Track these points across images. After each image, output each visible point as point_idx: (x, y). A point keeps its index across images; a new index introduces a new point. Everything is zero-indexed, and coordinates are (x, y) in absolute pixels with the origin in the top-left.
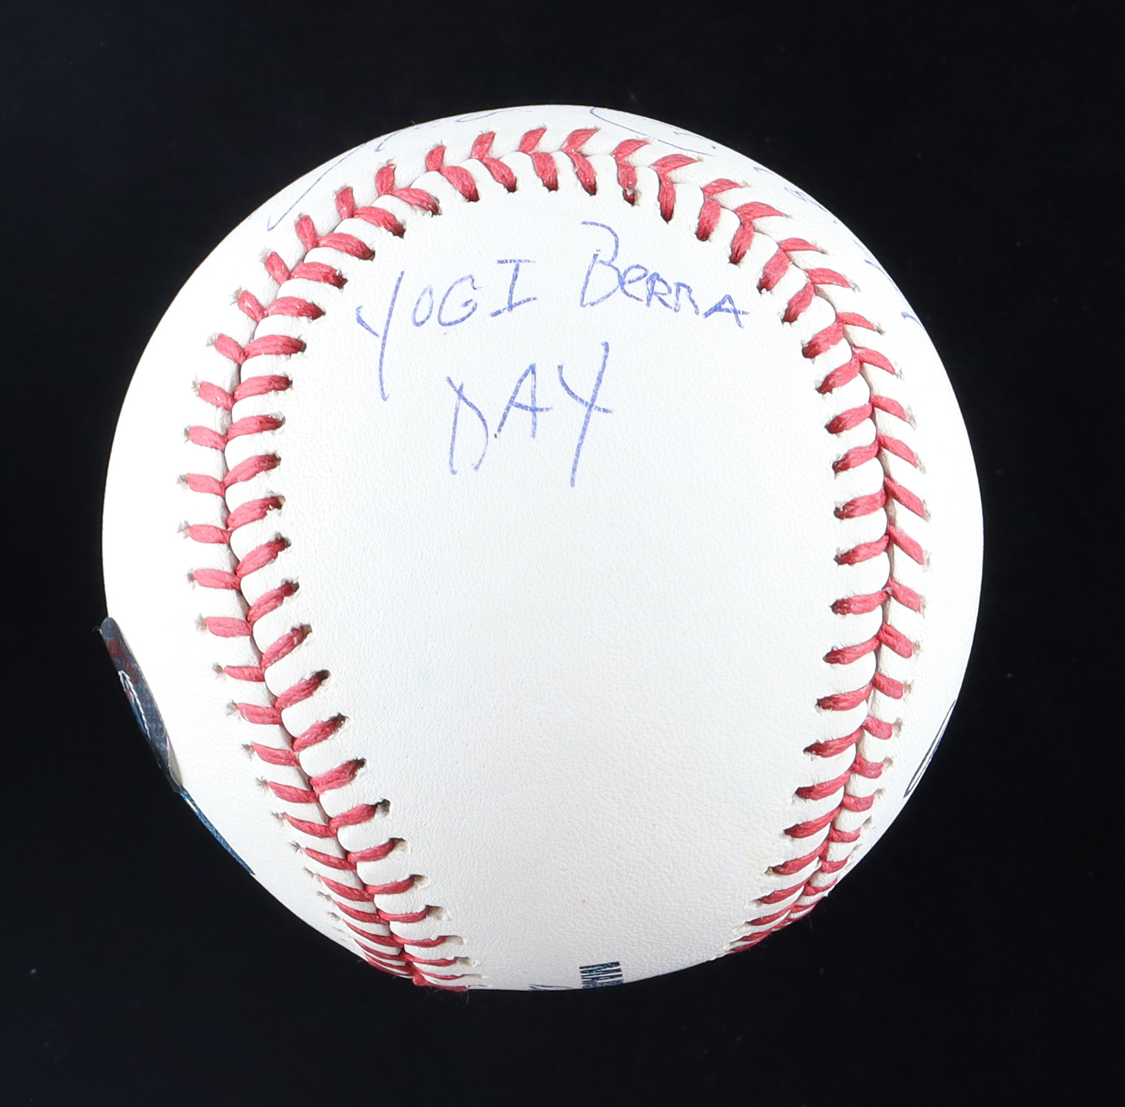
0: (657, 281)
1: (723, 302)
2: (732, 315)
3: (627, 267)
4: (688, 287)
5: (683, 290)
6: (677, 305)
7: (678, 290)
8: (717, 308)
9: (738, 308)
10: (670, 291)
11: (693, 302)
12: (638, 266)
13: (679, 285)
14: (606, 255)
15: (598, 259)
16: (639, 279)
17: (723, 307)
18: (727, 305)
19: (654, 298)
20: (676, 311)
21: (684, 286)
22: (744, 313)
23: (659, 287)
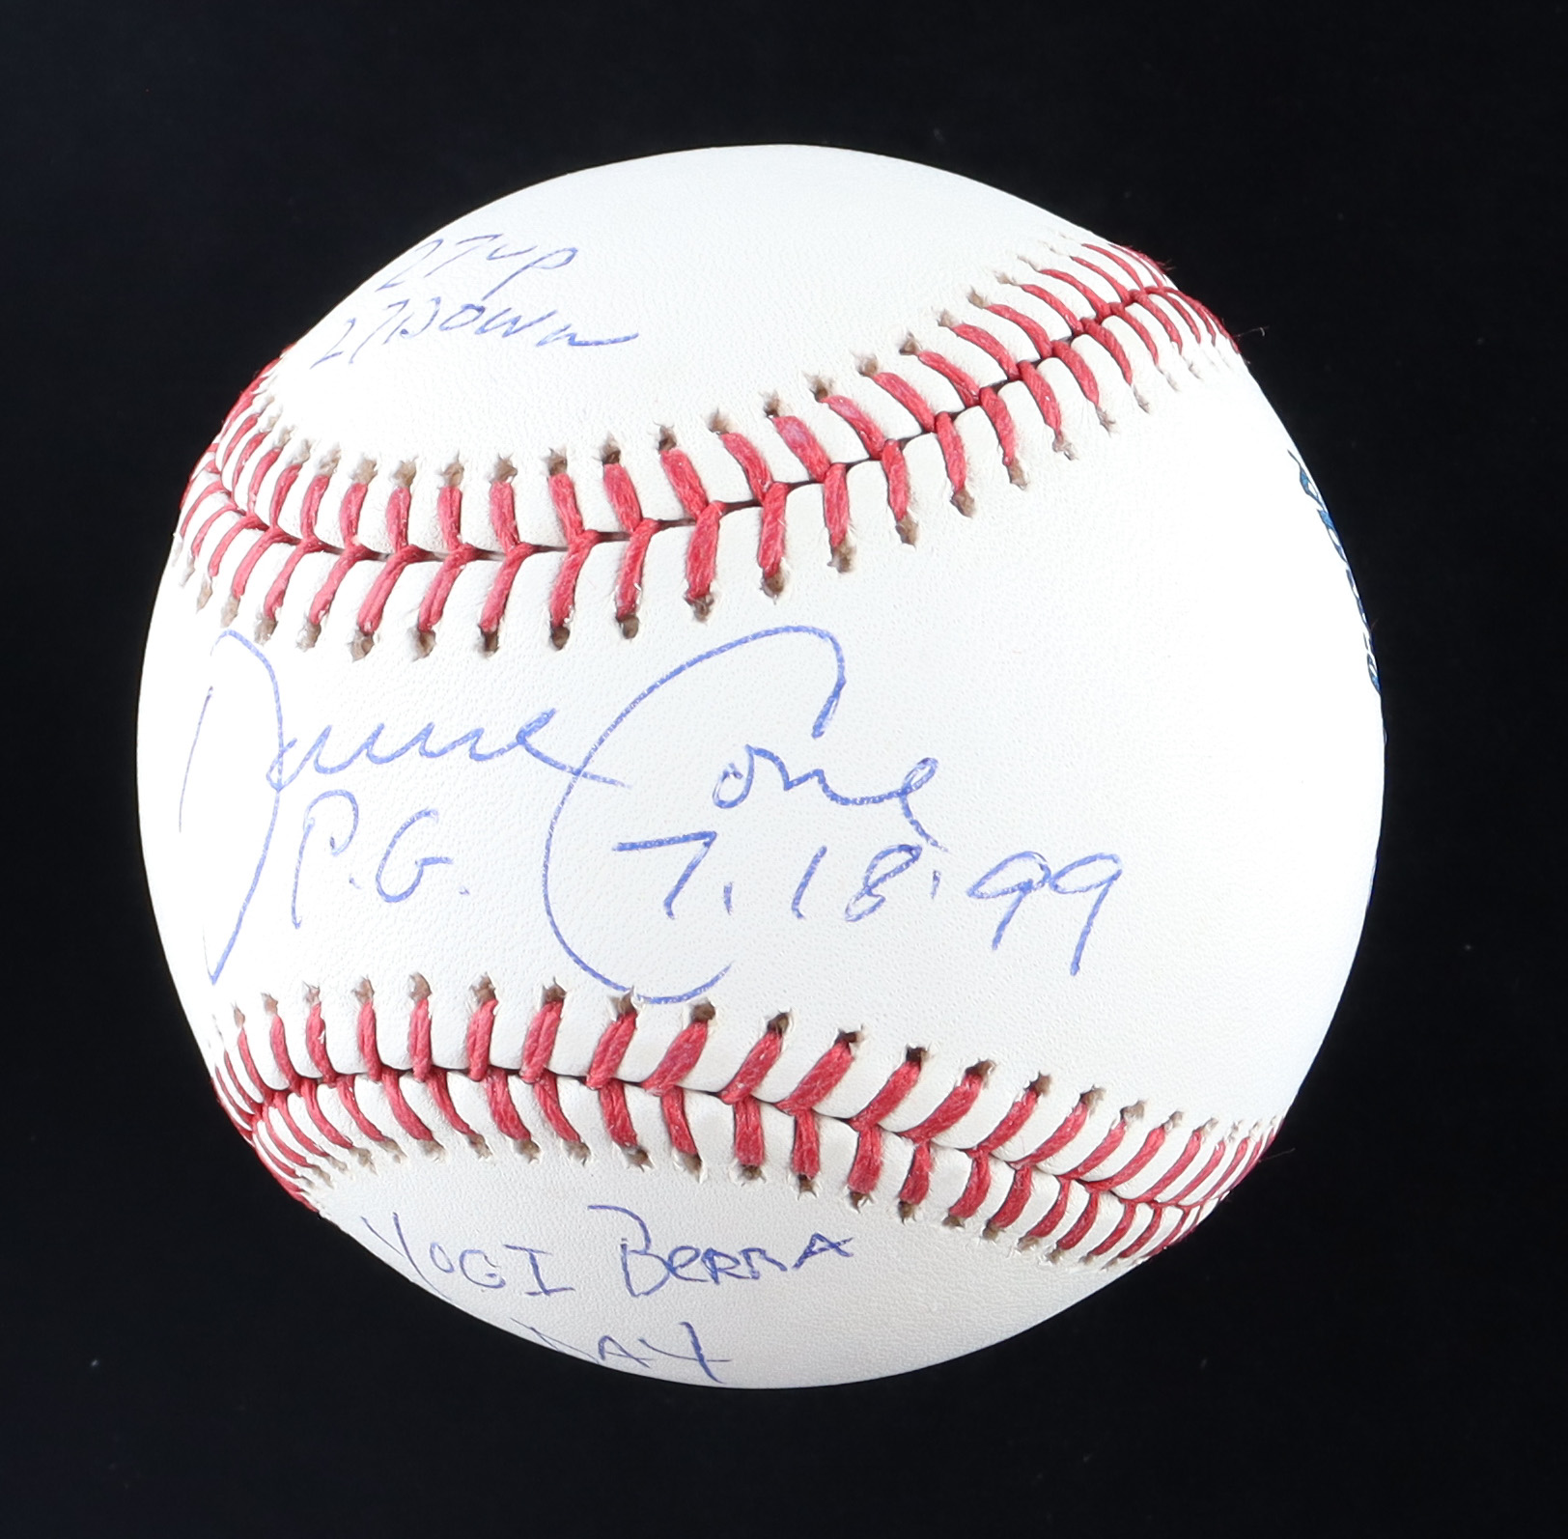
0: (715, 1258)
1: (812, 1244)
2: (832, 1251)
3: (669, 1252)
4: (759, 1250)
5: (754, 1256)
6: (754, 1272)
7: (748, 1258)
8: (808, 1253)
9: (834, 1240)
10: (737, 1262)
11: (773, 1261)
12: (683, 1248)
13: (746, 1253)
14: (637, 1241)
15: (628, 1249)
16: (691, 1260)
17: (815, 1249)
18: (819, 1244)
19: (721, 1276)
20: (755, 1278)
21: (753, 1250)
22: (845, 1242)
23: (720, 1262)
